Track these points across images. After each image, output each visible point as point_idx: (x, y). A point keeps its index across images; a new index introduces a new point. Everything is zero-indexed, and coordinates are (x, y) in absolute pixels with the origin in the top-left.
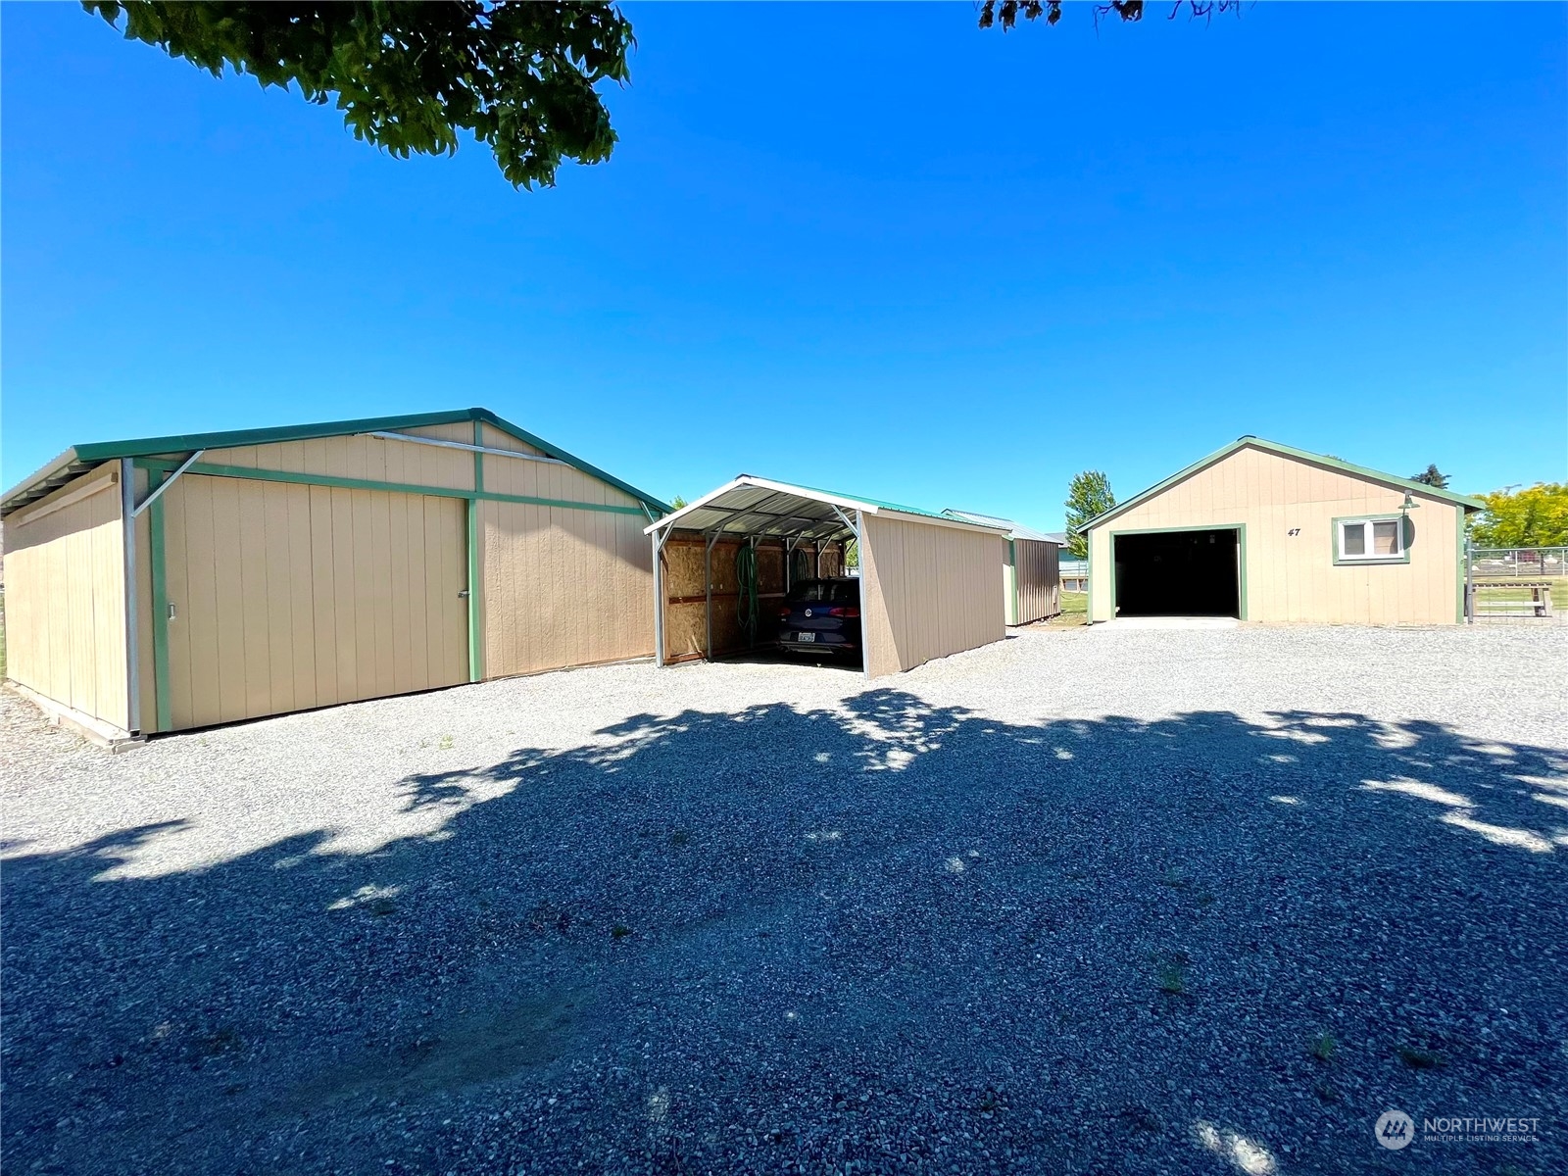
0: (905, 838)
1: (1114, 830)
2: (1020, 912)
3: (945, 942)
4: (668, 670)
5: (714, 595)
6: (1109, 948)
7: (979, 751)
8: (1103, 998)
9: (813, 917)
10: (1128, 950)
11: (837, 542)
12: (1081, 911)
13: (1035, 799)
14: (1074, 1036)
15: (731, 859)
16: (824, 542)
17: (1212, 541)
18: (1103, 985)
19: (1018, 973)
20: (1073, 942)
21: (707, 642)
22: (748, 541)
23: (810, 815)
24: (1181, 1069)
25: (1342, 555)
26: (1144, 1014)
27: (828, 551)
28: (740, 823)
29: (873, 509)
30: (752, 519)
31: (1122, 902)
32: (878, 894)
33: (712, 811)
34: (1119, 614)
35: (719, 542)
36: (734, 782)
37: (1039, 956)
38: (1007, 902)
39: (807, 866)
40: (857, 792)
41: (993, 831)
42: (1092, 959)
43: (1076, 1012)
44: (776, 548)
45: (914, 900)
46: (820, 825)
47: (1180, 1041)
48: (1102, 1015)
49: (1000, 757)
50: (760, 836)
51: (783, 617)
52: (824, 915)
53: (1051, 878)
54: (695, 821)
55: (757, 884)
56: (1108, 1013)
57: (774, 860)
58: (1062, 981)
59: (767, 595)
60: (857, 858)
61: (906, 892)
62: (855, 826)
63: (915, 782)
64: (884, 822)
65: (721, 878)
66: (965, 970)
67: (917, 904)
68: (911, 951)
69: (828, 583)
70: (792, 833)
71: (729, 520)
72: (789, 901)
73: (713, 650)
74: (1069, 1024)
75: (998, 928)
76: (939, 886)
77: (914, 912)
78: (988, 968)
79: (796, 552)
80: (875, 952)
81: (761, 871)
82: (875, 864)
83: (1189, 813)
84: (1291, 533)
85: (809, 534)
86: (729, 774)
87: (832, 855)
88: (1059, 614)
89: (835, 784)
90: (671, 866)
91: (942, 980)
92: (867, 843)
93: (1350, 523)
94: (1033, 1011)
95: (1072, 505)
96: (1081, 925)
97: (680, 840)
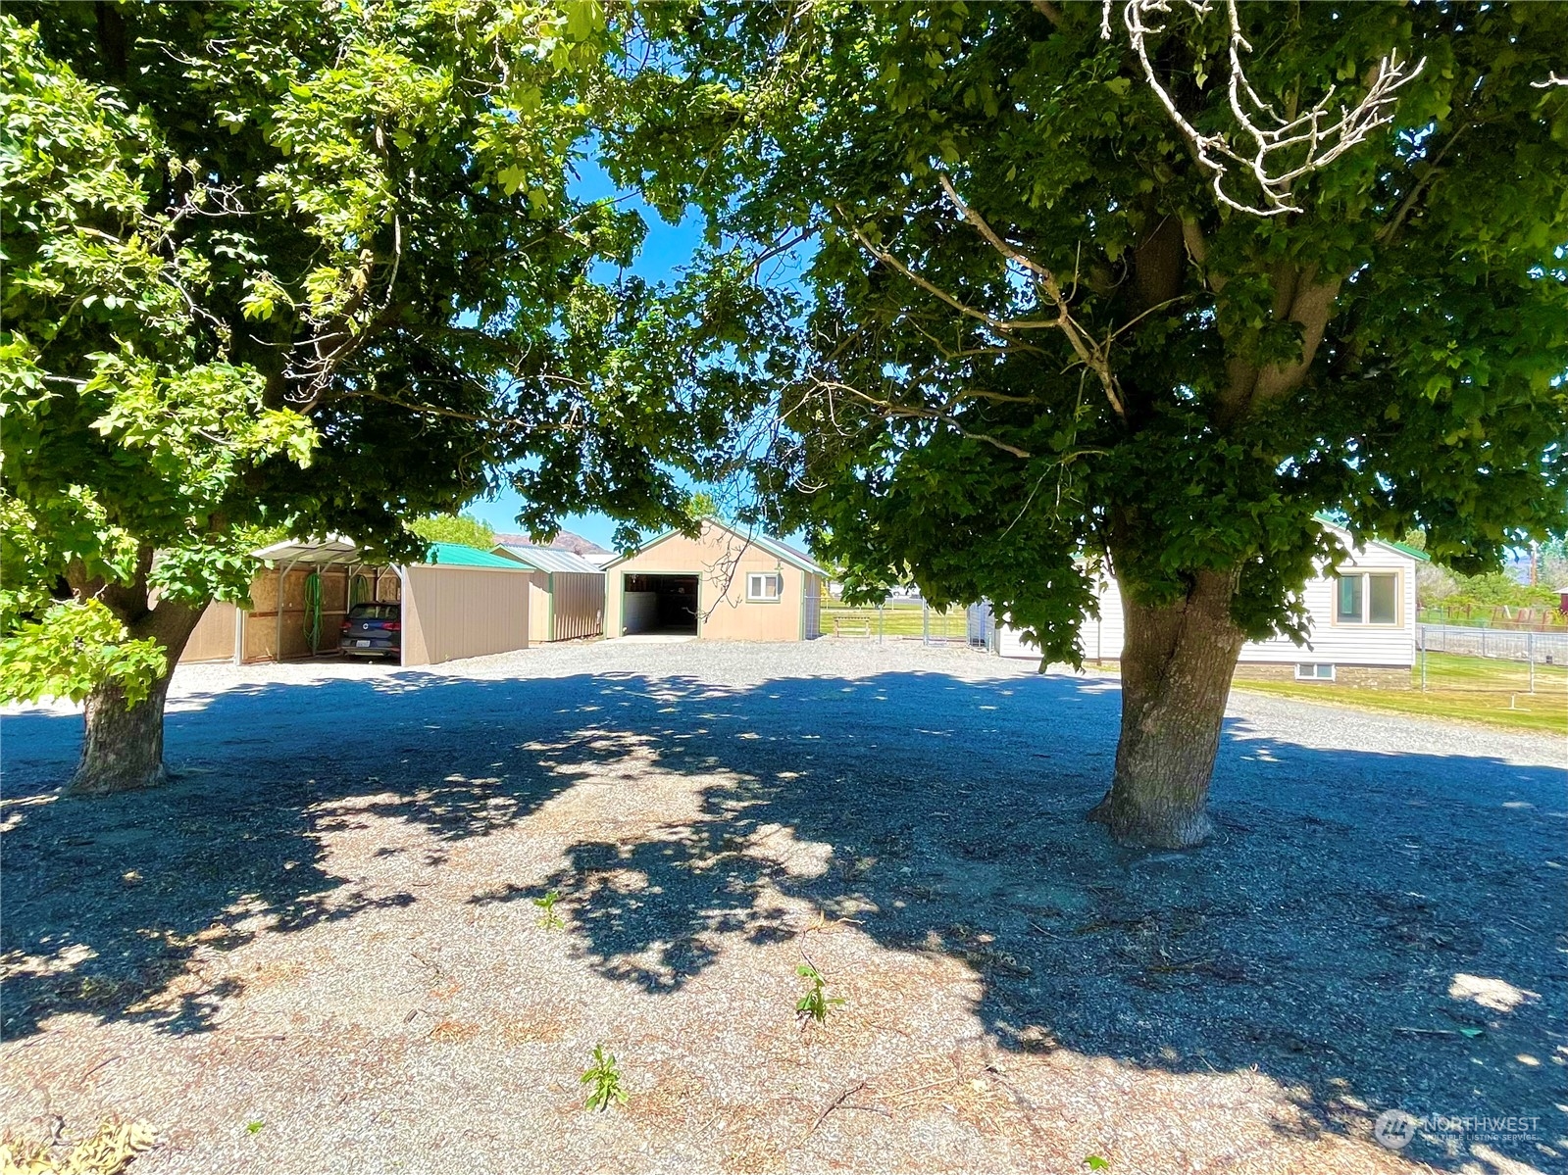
4: (247, 668)
5: (285, 612)
21: (277, 648)
22: (315, 570)
25: (750, 597)
34: (626, 633)
35: (292, 570)
44: (340, 575)
51: (346, 629)
59: (330, 613)
69: (383, 606)
73: (282, 654)
79: (357, 577)
93: (755, 576)
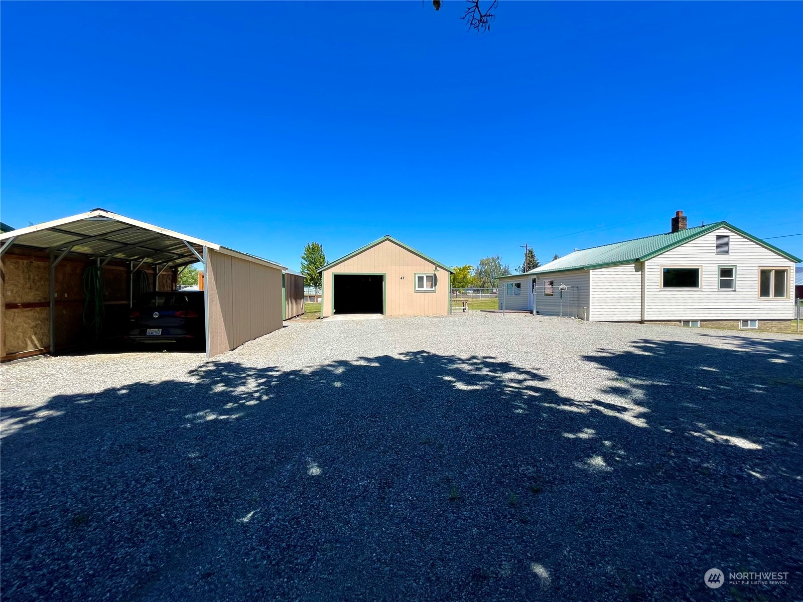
0: (283, 458)
1: (388, 422)
2: (370, 483)
3: (340, 519)
5: (57, 302)
6: (419, 487)
7: (302, 393)
8: (431, 516)
9: (243, 540)
10: (427, 484)
11: (171, 267)
12: (397, 471)
13: (345, 414)
14: (430, 545)
15: (148, 520)
16: (162, 267)
17: (370, 280)
18: (427, 509)
19: (387, 521)
20: (403, 490)
21: (49, 340)
22: (95, 261)
23: (207, 461)
24: (477, 537)
25: (418, 288)
26: (451, 516)
27: (164, 273)
28: (144, 485)
29: (216, 247)
30: (100, 245)
31: (411, 460)
32: (283, 503)
33: (110, 484)
34: (335, 313)
35: (65, 259)
36: (123, 452)
37: (392, 506)
38: (360, 479)
39: (221, 502)
40: (236, 435)
41: (332, 439)
42: (415, 496)
43: (424, 530)
44: (122, 268)
45: (309, 498)
46: (218, 466)
47: (470, 523)
48: (436, 526)
49: (316, 394)
50: (169, 490)
51: (133, 318)
52: (252, 535)
53: (374, 457)
54: (93, 498)
55: (182, 533)
56: (437, 523)
57: (191, 507)
58: (410, 515)
59: (112, 303)
60: (256, 482)
61: (301, 495)
62: (246, 460)
63: (273, 419)
64: (264, 451)
65: (143, 541)
66: (360, 532)
67: (312, 501)
68: (324, 534)
70: (197, 480)
71: (79, 242)
72: (217, 536)
73: (56, 346)
74: (425, 539)
75: (364, 497)
76: (319, 483)
77: (313, 506)
78: (371, 525)
79: (139, 272)
80: (301, 547)
81: (182, 520)
82: (272, 482)
83: (412, 406)
84: (401, 278)
85: (149, 260)
86: (116, 447)
87: (238, 486)
88: (304, 314)
89: (217, 433)
90: (79, 551)
91: (351, 546)
92: (258, 469)
93: (420, 275)
94: (406, 540)
95: (304, 258)
96: (401, 479)
97: (79, 522)
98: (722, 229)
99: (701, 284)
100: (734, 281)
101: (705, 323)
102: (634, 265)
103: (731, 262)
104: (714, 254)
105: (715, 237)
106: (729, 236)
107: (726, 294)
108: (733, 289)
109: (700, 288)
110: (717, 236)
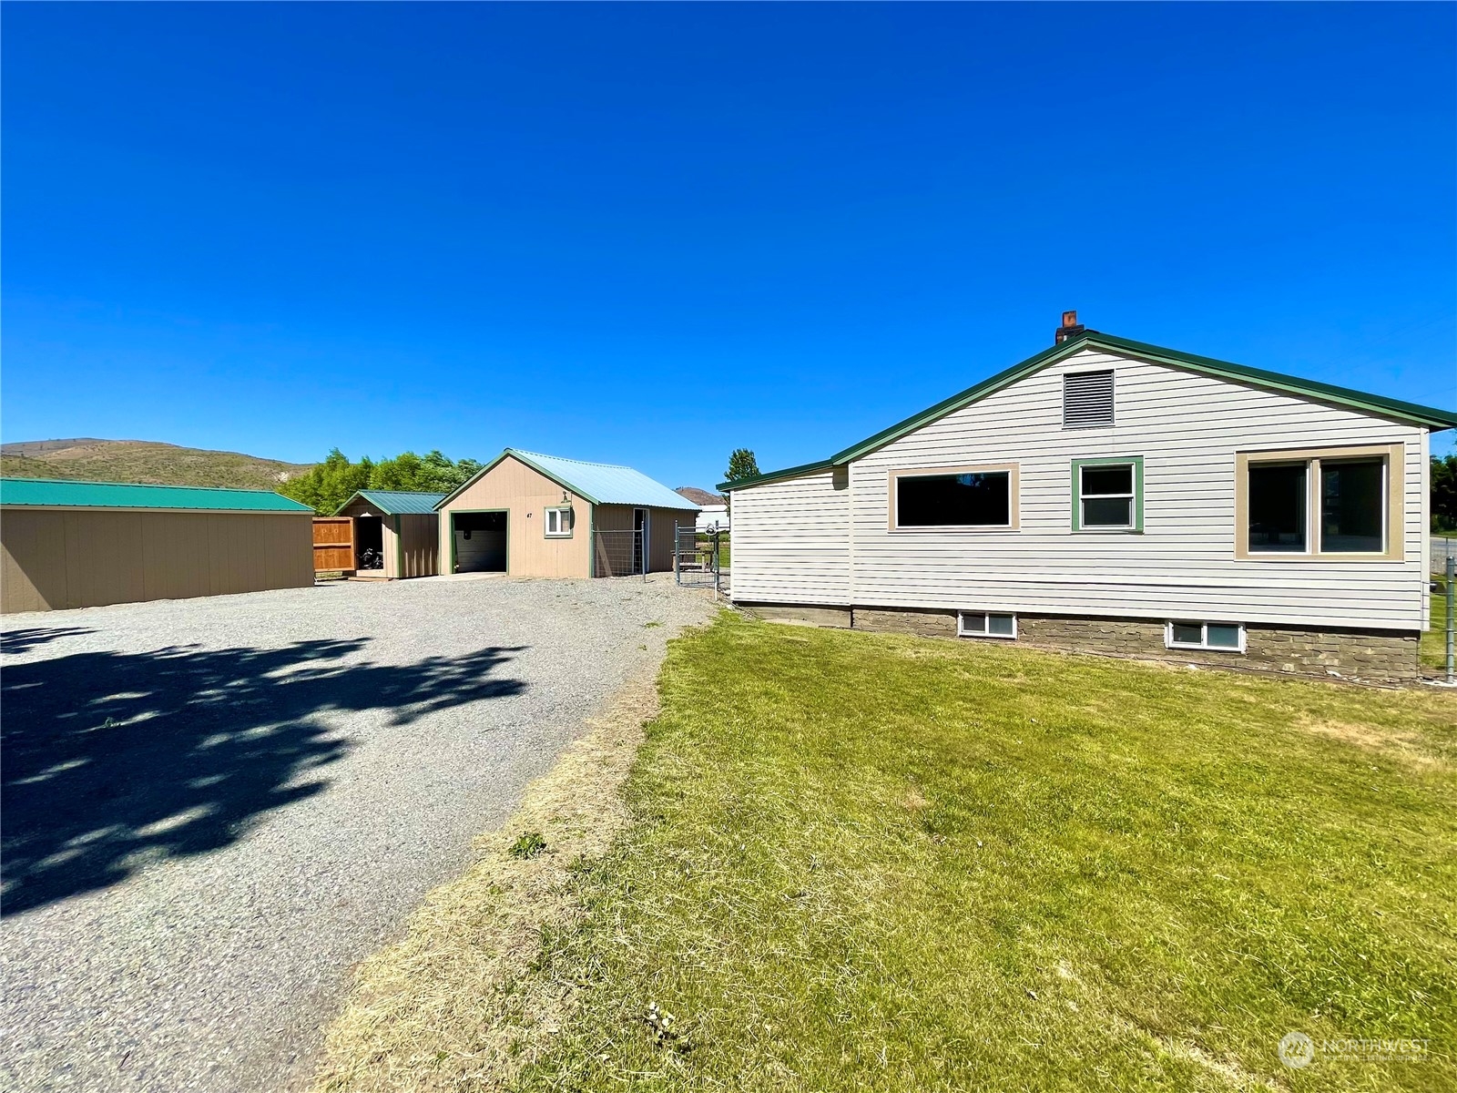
25: (548, 532)
34: (457, 570)
84: (528, 516)
93: (551, 510)
98: (1087, 352)
99: (1016, 516)
100: (1133, 506)
101: (1034, 622)
102: (831, 474)
103: (1117, 448)
104: (1059, 428)
105: (1061, 378)
106: (1111, 371)
107: (1107, 540)
108: (1133, 528)
109: (1010, 525)
110: (1065, 375)
